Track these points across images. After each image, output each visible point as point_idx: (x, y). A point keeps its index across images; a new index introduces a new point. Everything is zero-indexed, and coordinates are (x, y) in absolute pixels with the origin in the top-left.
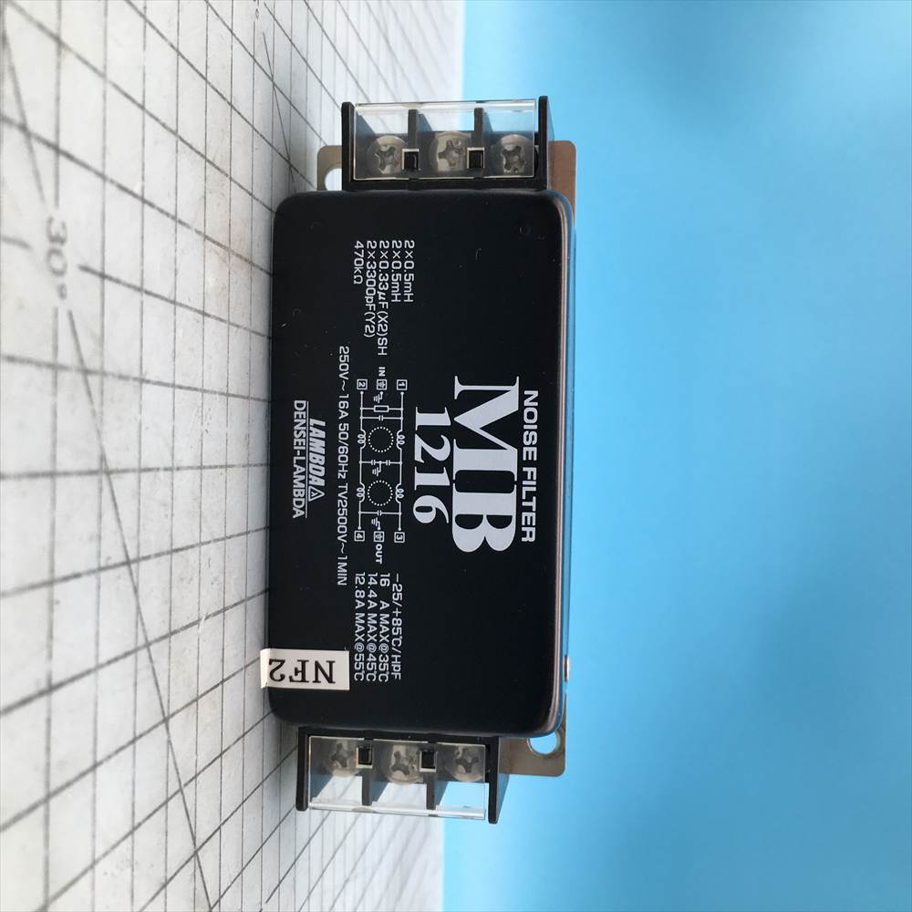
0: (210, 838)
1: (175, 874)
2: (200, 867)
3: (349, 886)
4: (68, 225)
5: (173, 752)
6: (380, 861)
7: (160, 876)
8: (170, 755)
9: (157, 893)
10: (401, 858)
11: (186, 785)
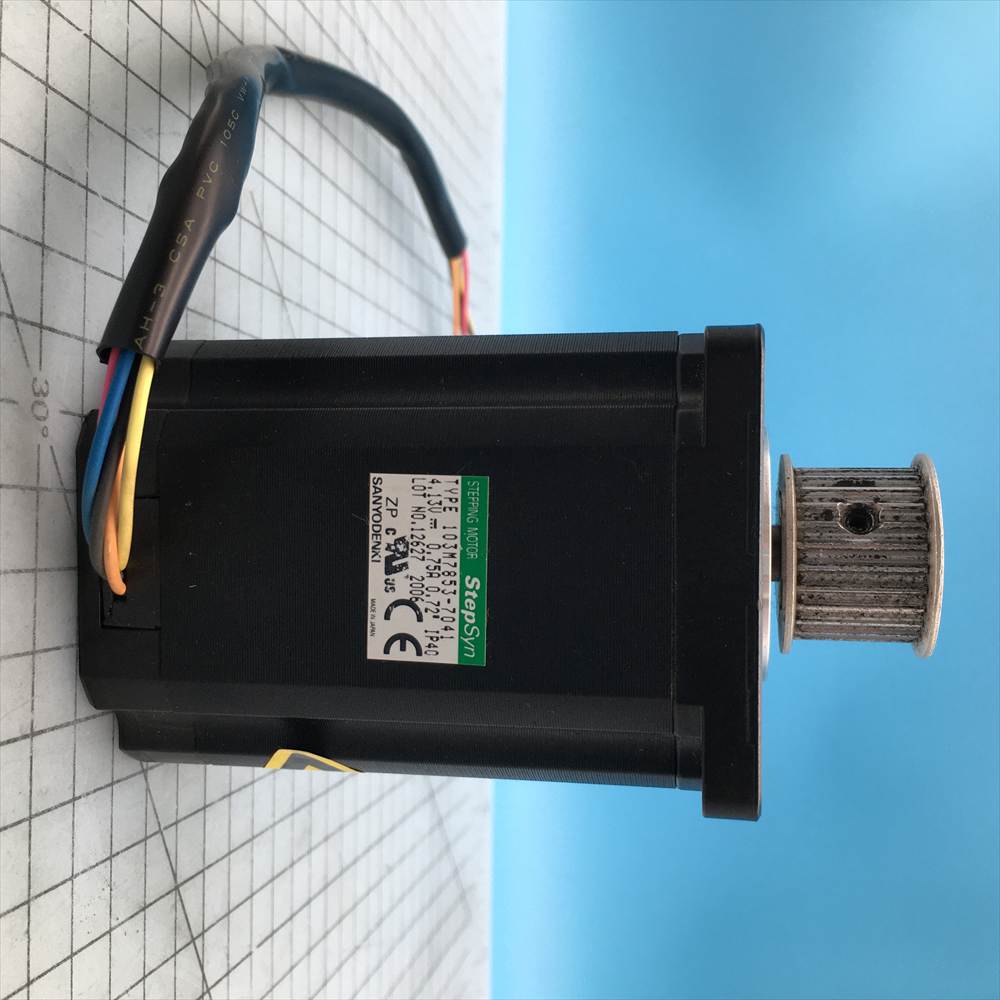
0: (192, 878)
1: (155, 901)
2: (182, 901)
3: (361, 953)
4: (50, 383)
5: (152, 799)
6: (403, 936)
7: (138, 899)
8: (149, 800)
9: (137, 914)
10: (429, 940)
11: (166, 828)
